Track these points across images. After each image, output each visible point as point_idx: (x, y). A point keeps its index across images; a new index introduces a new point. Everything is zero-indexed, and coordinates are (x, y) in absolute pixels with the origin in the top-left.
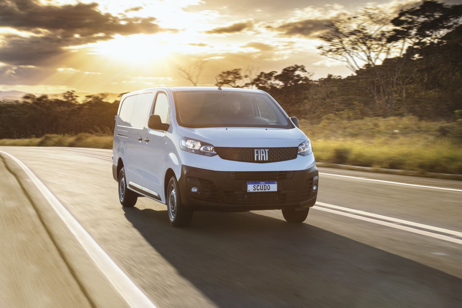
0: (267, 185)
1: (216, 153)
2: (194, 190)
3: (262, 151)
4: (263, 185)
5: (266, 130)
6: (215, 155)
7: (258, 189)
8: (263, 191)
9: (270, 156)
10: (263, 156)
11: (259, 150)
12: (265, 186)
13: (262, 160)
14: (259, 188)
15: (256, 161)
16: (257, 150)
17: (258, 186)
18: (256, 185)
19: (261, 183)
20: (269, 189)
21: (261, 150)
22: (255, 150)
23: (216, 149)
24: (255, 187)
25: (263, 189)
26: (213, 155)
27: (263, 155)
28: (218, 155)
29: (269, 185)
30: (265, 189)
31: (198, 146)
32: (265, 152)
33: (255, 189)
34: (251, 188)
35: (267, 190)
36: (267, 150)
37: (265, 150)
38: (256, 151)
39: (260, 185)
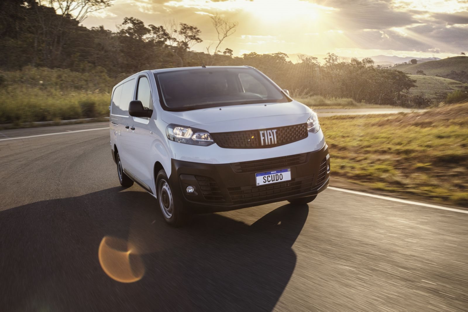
0: (279, 174)
1: (212, 141)
2: (190, 190)
3: (270, 133)
4: (275, 174)
5: (266, 106)
6: (212, 143)
7: (269, 180)
8: (275, 182)
9: (279, 137)
10: (271, 139)
11: (265, 132)
12: (277, 176)
13: (270, 143)
14: (270, 179)
15: (263, 146)
16: (263, 132)
17: (269, 177)
18: (266, 176)
19: (271, 173)
20: (281, 178)
21: (268, 131)
22: (261, 132)
23: (212, 135)
24: (265, 178)
25: (275, 179)
26: (209, 144)
27: (271, 137)
28: (216, 143)
29: (282, 173)
30: (277, 179)
31: (189, 134)
32: (273, 133)
33: (265, 181)
34: (260, 180)
35: (279, 181)
36: (275, 131)
37: (273, 131)
38: (263, 134)
39: (270, 175)
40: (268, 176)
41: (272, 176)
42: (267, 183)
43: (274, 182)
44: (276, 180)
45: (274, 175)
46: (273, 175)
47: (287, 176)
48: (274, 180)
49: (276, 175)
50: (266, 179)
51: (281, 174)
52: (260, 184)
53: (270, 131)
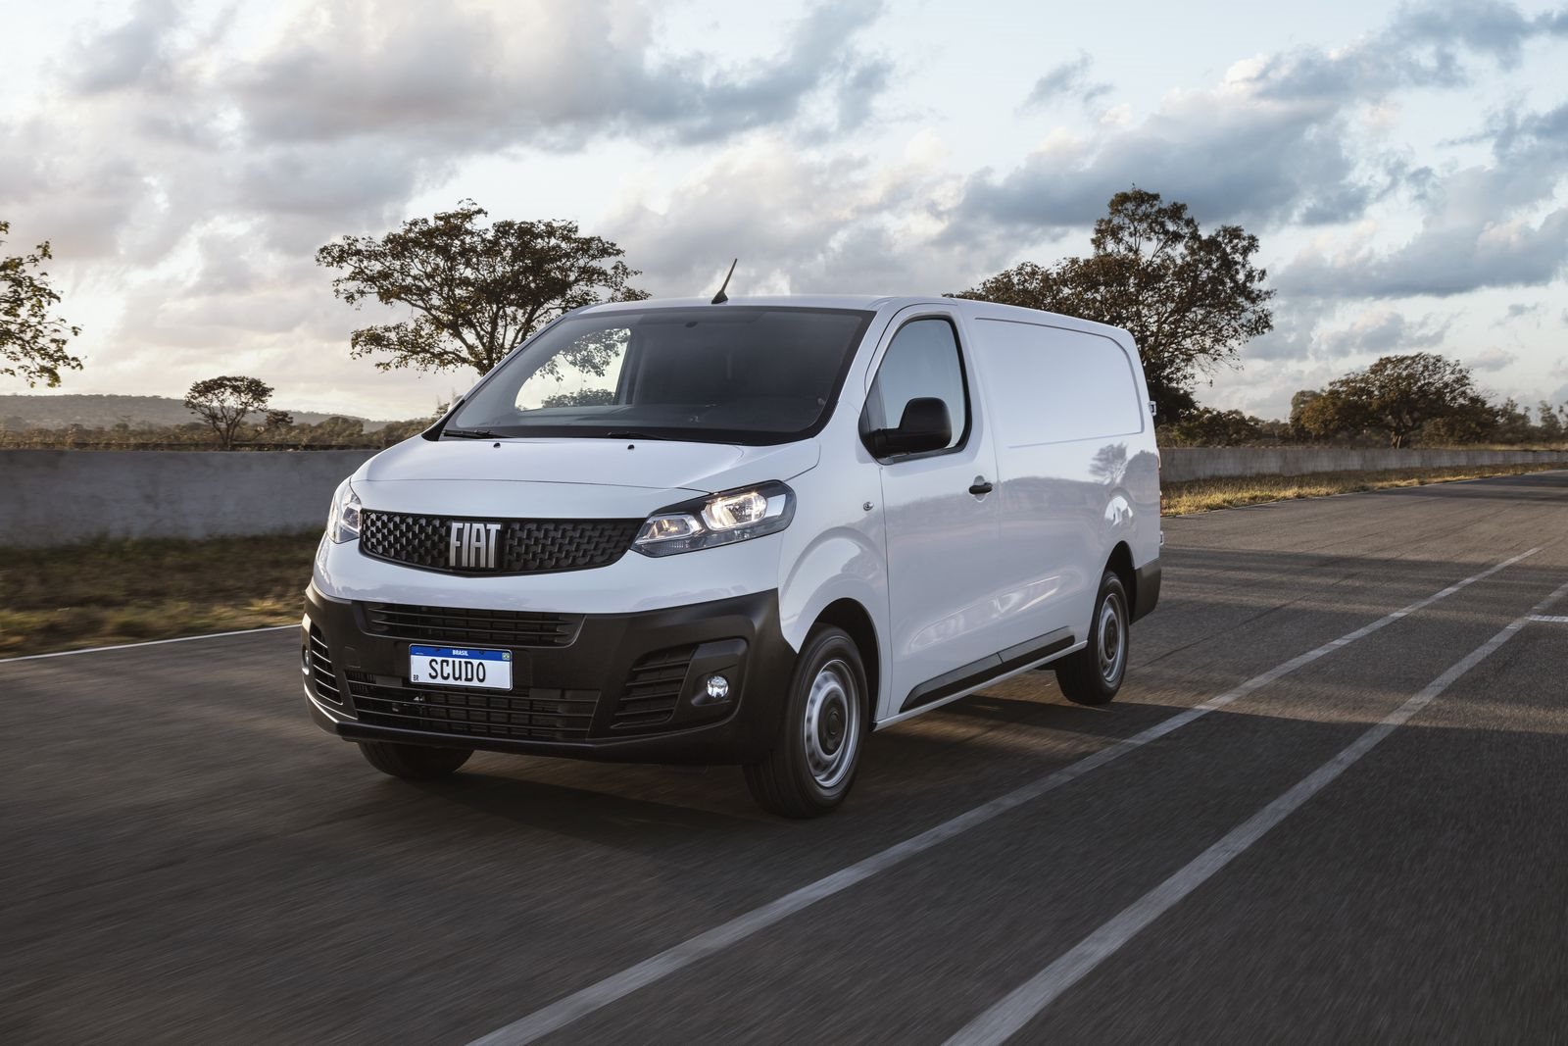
0: (476, 662)
3: (478, 530)
4: (463, 660)
7: (445, 675)
8: (463, 683)
9: (503, 550)
10: (478, 550)
11: (468, 525)
12: (469, 666)
13: (473, 564)
14: (448, 670)
15: (452, 568)
16: (460, 525)
17: (445, 664)
18: (439, 659)
19: (454, 652)
20: (481, 677)
21: (476, 526)
22: (455, 526)
24: (434, 664)
25: (463, 677)
27: (478, 544)
29: (483, 661)
30: (470, 677)
32: (488, 532)
33: (434, 674)
34: (421, 668)
35: (475, 683)
36: (494, 528)
37: (489, 526)
38: (458, 530)
39: (450, 660)
40: (443, 661)
41: (454, 662)
42: (439, 681)
43: (458, 683)
44: (467, 679)
45: (460, 662)
46: (457, 660)
47: (498, 674)
48: (460, 678)
49: (466, 663)
50: (438, 667)
51: (481, 664)
52: (421, 680)
53: (481, 526)
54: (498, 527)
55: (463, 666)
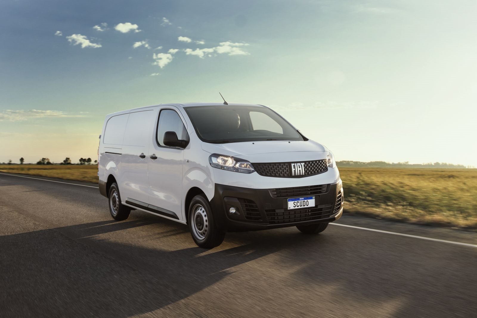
54: (304, 164)
55: (303, 202)
